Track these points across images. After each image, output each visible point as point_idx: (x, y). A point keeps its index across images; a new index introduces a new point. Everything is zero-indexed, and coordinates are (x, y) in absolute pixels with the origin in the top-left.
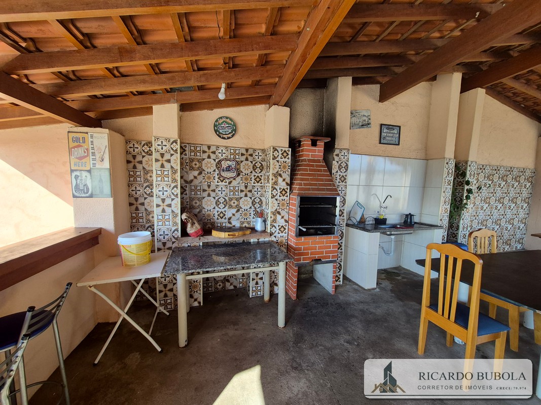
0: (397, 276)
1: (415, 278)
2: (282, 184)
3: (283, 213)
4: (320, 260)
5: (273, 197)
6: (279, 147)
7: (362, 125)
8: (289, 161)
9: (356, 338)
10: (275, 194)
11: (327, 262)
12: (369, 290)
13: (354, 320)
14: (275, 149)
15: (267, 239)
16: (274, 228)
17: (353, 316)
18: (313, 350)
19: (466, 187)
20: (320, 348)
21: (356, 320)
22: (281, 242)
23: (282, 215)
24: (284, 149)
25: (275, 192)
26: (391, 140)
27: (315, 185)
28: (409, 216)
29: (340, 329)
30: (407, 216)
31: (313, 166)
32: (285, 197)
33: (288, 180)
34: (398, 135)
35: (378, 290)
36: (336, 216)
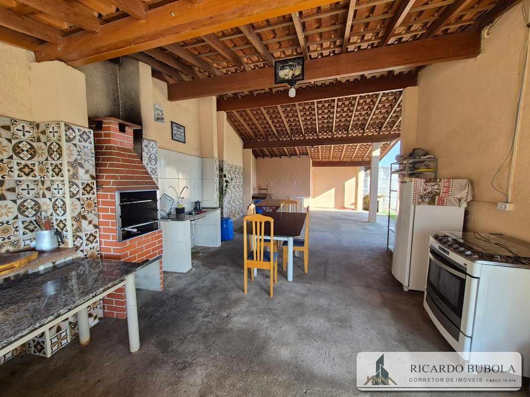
0: (199, 254)
1: (210, 251)
2: (84, 177)
3: (90, 217)
4: (148, 260)
5: (73, 195)
6: (75, 125)
7: (158, 119)
8: (90, 146)
9: (207, 310)
10: (75, 192)
11: (154, 260)
12: (188, 272)
13: (196, 300)
14: (68, 127)
15: (69, 258)
16: (79, 239)
17: (193, 297)
18: (185, 342)
19: (225, 179)
20: (189, 337)
21: (197, 299)
22: (92, 256)
23: (89, 219)
24: (83, 129)
25: (74, 189)
26: (180, 138)
27: (132, 178)
28: (197, 203)
29: (192, 312)
30: (196, 203)
31: (124, 155)
32: (91, 195)
33: (93, 171)
34: (184, 135)
35: (194, 269)
36: (157, 210)
